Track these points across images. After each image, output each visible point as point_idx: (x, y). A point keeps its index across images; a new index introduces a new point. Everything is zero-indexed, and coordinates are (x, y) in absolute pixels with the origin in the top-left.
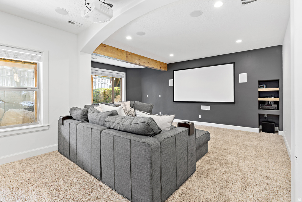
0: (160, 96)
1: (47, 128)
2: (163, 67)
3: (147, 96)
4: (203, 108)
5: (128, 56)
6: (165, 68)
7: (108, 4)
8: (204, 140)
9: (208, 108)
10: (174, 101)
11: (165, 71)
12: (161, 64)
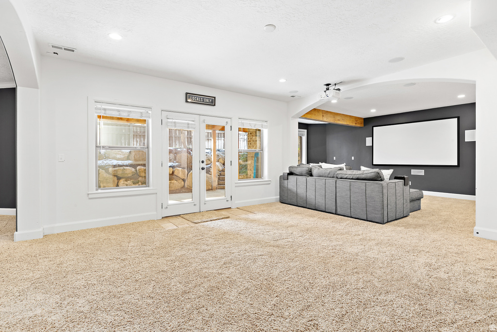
0: (353, 158)
1: (269, 182)
2: (358, 123)
3: (335, 158)
4: (414, 172)
5: (324, 115)
6: (361, 123)
7: (337, 90)
8: (416, 196)
9: (421, 172)
10: (373, 165)
11: (360, 128)
12: (357, 119)
